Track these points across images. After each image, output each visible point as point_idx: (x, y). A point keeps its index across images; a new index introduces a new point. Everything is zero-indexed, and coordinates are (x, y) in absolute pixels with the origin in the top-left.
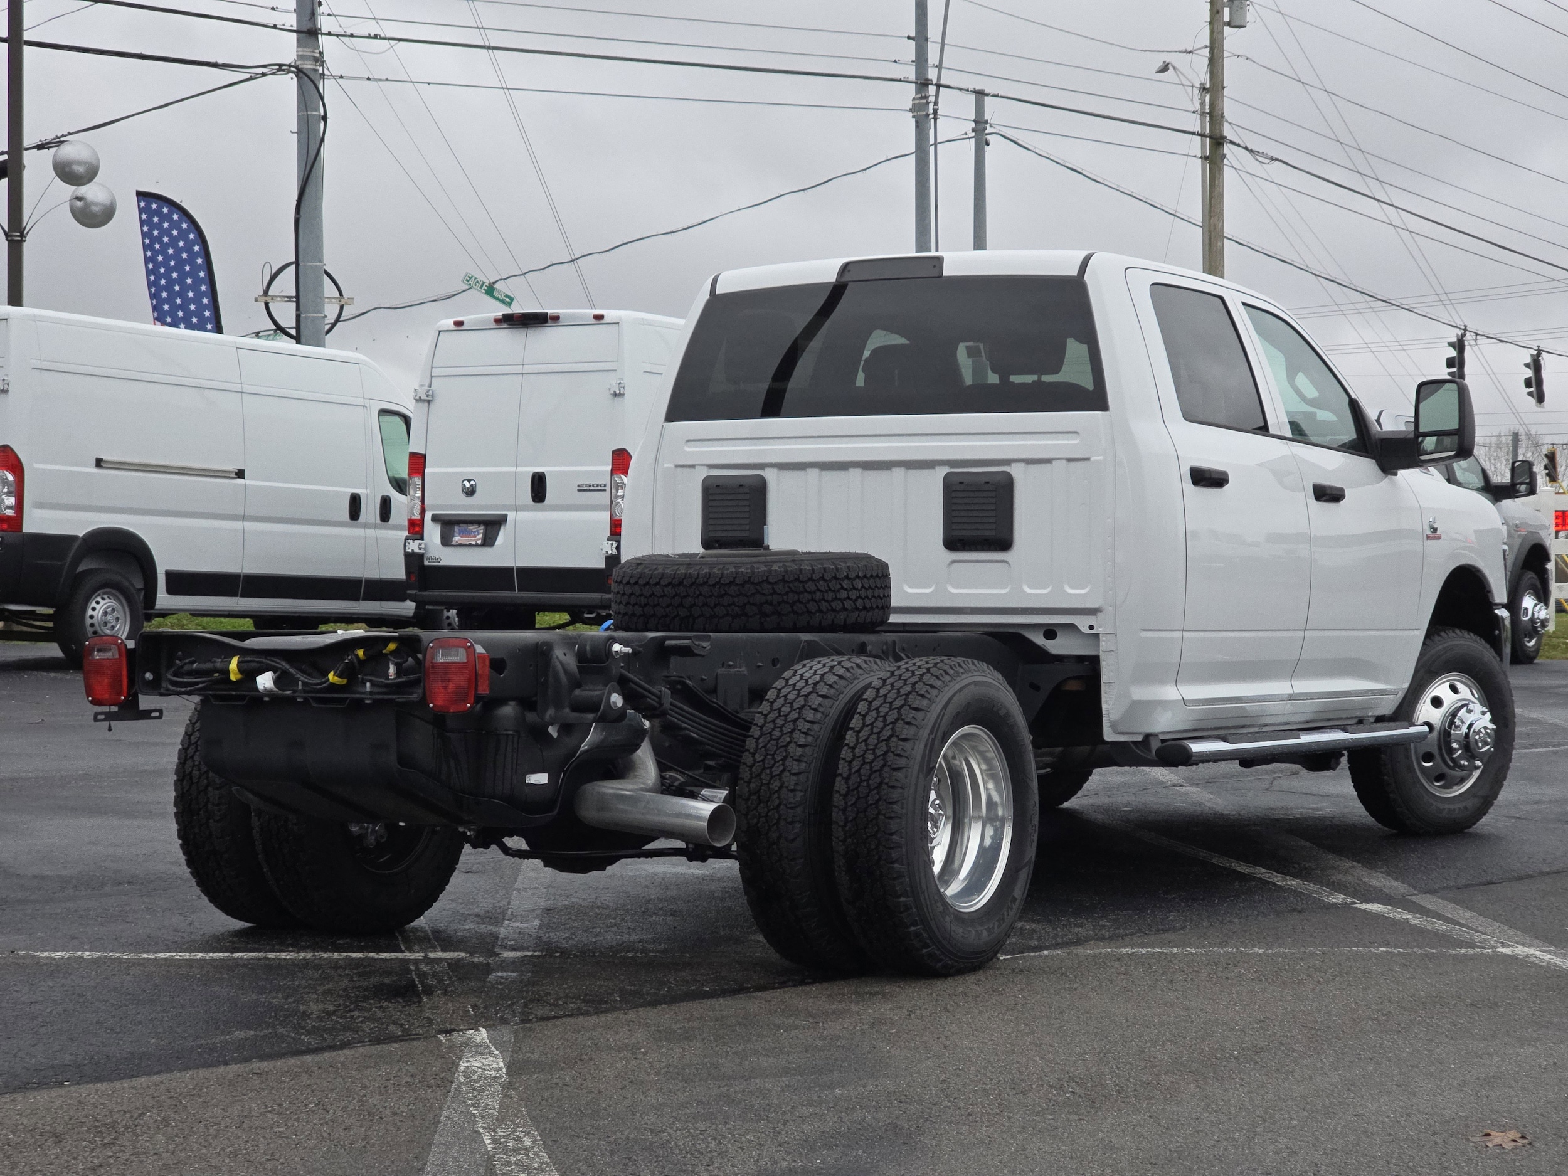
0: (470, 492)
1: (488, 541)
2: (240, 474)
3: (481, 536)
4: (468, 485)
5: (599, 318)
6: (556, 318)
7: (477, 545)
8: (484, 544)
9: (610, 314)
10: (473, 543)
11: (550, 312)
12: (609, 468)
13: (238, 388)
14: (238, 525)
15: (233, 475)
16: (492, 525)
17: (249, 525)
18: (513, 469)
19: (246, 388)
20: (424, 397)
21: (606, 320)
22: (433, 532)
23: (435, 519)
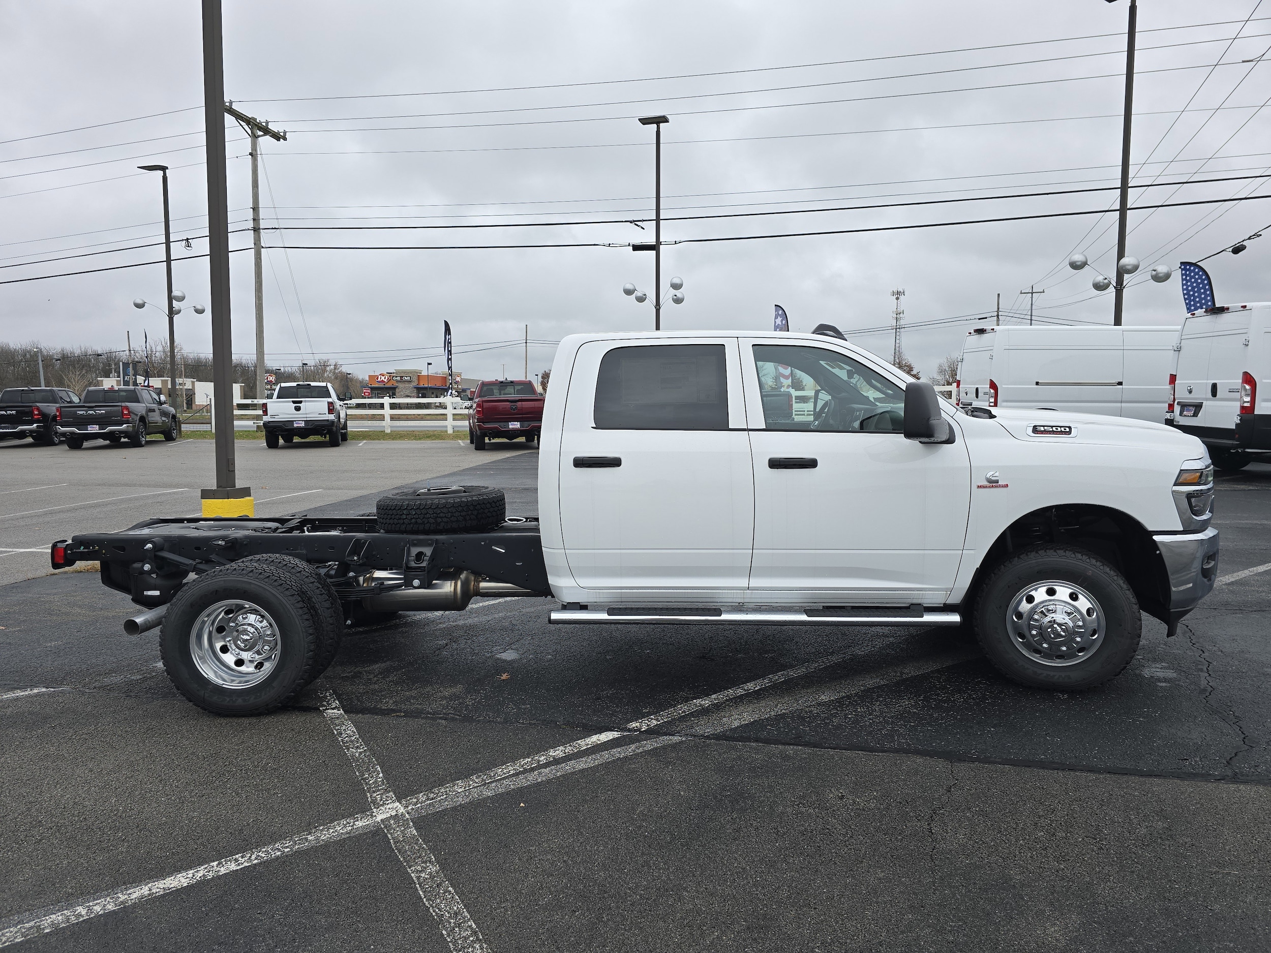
0: (1190, 392)
1: (1195, 415)
2: (1120, 383)
3: (1193, 412)
4: (1189, 388)
5: (1245, 307)
6: (1228, 309)
7: (1191, 416)
8: (1193, 416)
9: (1249, 305)
10: (1190, 415)
11: (1225, 306)
12: (1241, 381)
13: (1122, 348)
14: (1119, 405)
15: (1116, 384)
16: (1198, 407)
17: (1123, 405)
18: (1205, 381)
19: (1125, 348)
20: (1176, 349)
21: (1247, 308)
22: (1177, 409)
23: (1178, 403)
